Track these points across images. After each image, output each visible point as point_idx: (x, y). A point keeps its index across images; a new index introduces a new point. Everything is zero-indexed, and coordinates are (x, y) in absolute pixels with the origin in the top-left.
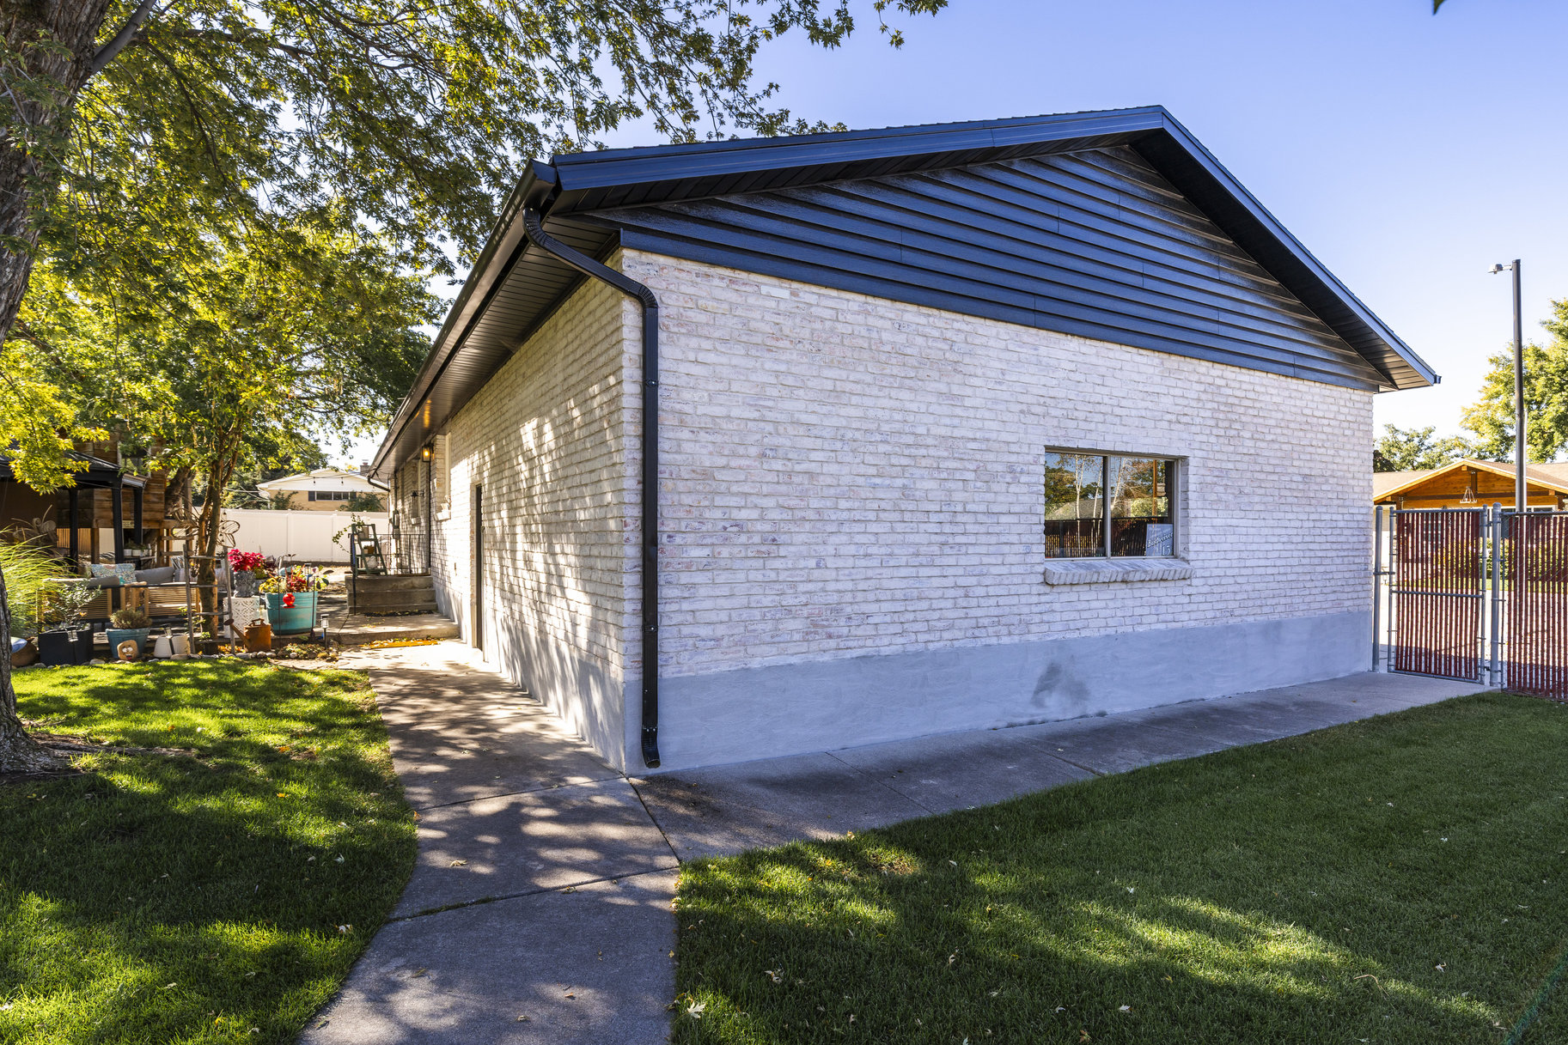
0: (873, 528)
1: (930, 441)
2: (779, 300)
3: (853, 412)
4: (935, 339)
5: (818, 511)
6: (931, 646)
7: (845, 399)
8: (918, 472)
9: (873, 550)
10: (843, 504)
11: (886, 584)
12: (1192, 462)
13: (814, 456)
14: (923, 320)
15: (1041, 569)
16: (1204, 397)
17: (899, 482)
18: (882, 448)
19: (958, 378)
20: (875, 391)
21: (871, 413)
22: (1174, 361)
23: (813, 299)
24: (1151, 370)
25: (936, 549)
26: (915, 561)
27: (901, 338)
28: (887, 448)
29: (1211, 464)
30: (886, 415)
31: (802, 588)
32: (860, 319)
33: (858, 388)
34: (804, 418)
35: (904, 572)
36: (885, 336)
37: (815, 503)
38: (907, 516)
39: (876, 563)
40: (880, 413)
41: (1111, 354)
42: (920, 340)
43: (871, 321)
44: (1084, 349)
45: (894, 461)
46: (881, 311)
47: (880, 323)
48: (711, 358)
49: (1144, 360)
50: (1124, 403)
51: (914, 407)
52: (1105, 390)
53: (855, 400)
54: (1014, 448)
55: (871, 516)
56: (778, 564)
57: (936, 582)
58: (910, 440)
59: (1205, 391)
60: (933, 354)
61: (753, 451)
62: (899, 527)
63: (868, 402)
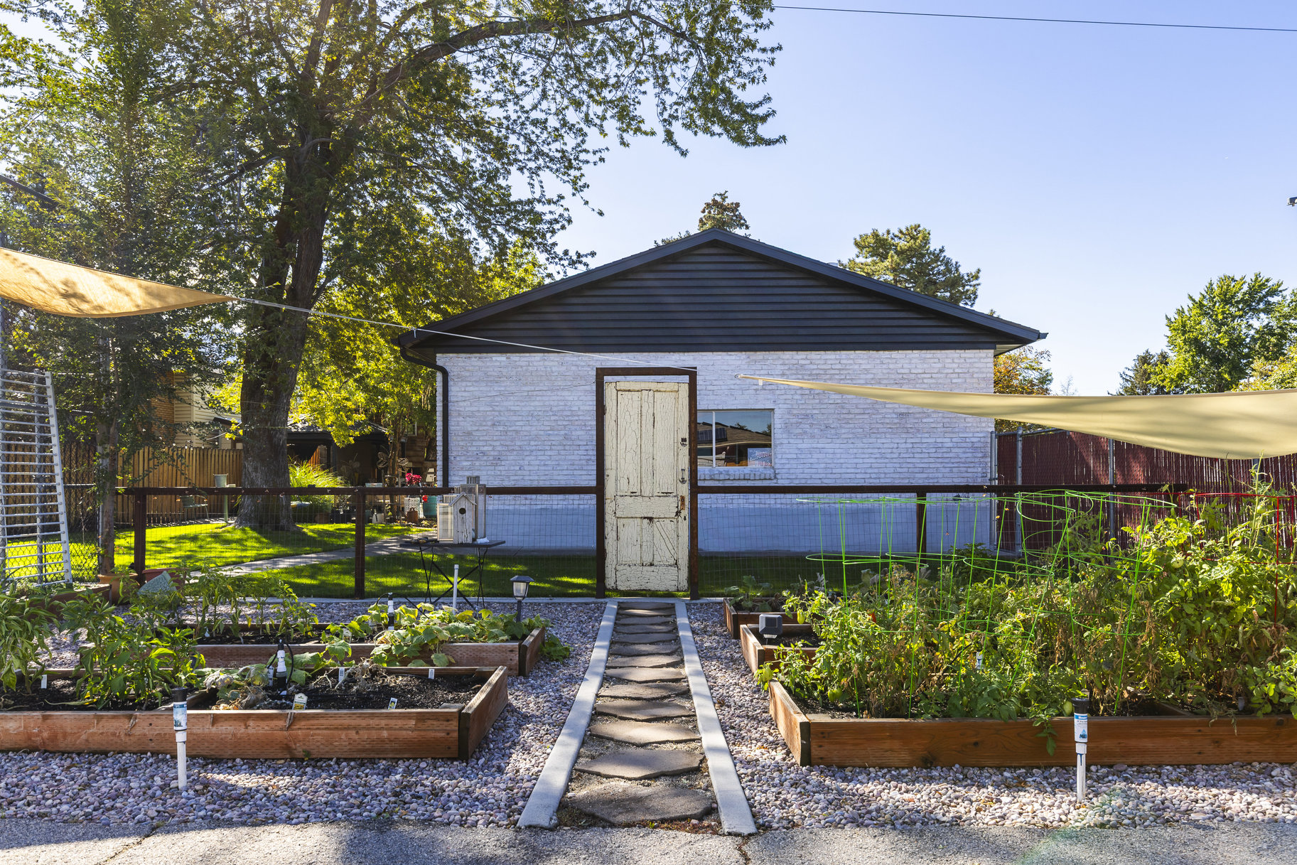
0: (549, 453)
1: (580, 413)
2: (500, 362)
3: (537, 403)
4: (583, 366)
5: (520, 446)
6: (581, 507)
7: (533, 398)
8: (573, 428)
9: (549, 463)
10: (532, 443)
11: (555, 477)
12: (777, 411)
13: (518, 423)
14: (575, 359)
16: (788, 372)
17: (562, 432)
18: (553, 418)
20: (549, 394)
21: (547, 403)
22: (759, 355)
23: (517, 359)
24: (739, 362)
25: (584, 462)
26: (570, 467)
27: (563, 369)
28: (556, 418)
29: (795, 412)
30: (556, 403)
31: (512, 478)
32: (541, 363)
33: (540, 393)
34: (513, 408)
35: (565, 472)
36: (554, 369)
37: (518, 443)
38: (567, 448)
39: (550, 468)
40: (552, 403)
41: (705, 358)
42: (573, 368)
43: (546, 363)
44: (683, 358)
45: (559, 423)
46: (552, 358)
47: (551, 364)
48: (472, 389)
49: (734, 357)
50: (715, 383)
51: (571, 398)
53: (538, 398)
55: (548, 448)
56: (501, 468)
57: (584, 478)
58: (569, 413)
59: (789, 369)
60: (581, 373)
61: (489, 423)
62: (563, 452)
63: (544, 398)
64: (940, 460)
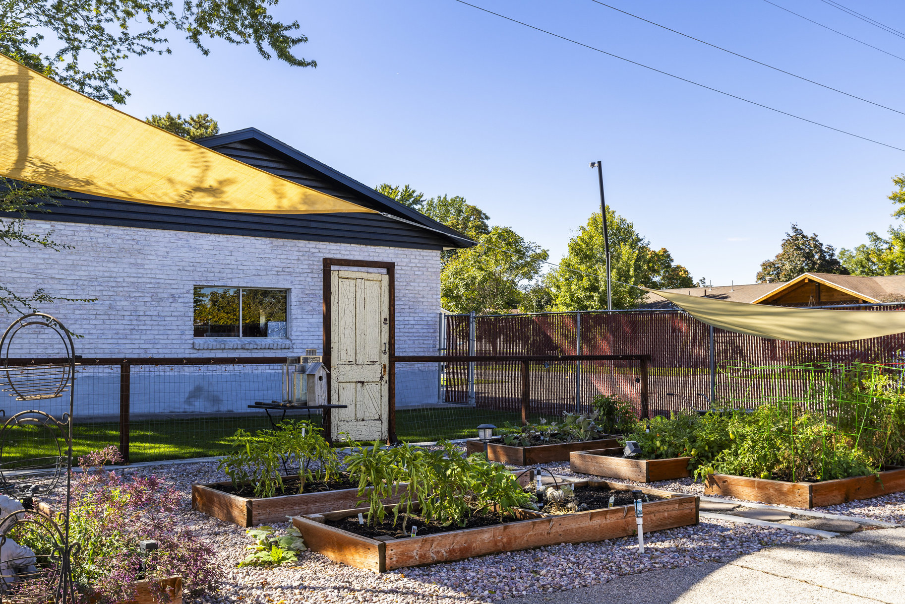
0: (94, 322)
1: (124, 284)
2: (45, 229)
3: (82, 273)
4: (128, 240)
5: (64, 315)
7: (78, 268)
8: (118, 298)
9: (94, 331)
10: (77, 312)
11: (100, 346)
12: (293, 291)
13: (62, 292)
14: (121, 232)
15: (191, 342)
16: (302, 258)
17: (108, 302)
18: (98, 288)
19: (141, 256)
20: (95, 264)
21: (92, 273)
22: (280, 242)
23: (62, 227)
24: (264, 247)
25: (128, 331)
26: (115, 336)
27: (109, 241)
28: (102, 288)
29: (307, 292)
30: (101, 274)
31: (56, 346)
32: (87, 234)
33: (85, 263)
34: (57, 276)
35: (110, 341)
36: (100, 240)
37: (62, 312)
38: (112, 317)
39: (95, 337)
40: (97, 273)
41: (236, 241)
42: (119, 241)
43: (92, 234)
44: (218, 239)
45: (104, 293)
46: (98, 230)
47: (97, 235)
48: (13, 254)
49: (260, 242)
50: (245, 263)
51: (116, 270)
52: (233, 258)
53: (83, 268)
54: (174, 286)
55: (93, 317)
56: (44, 336)
57: (128, 346)
58: (114, 284)
59: (303, 255)
60: (126, 246)
62: (107, 322)
63: (90, 269)
64: (407, 334)
